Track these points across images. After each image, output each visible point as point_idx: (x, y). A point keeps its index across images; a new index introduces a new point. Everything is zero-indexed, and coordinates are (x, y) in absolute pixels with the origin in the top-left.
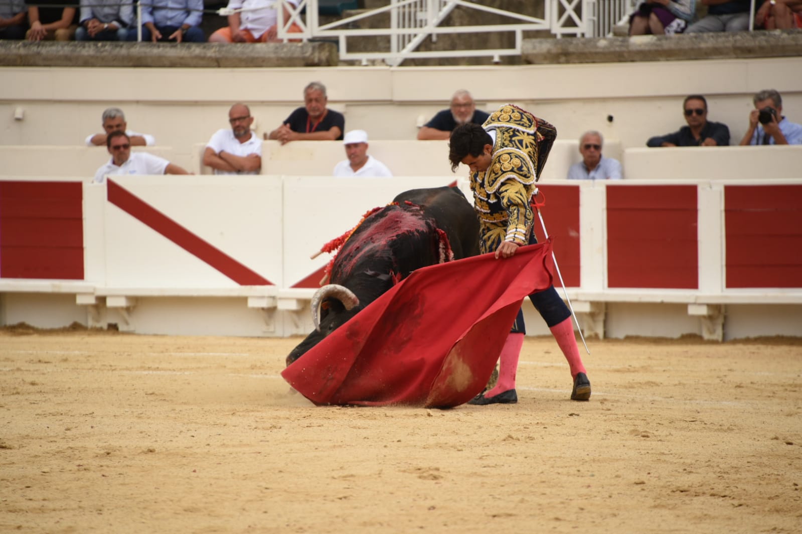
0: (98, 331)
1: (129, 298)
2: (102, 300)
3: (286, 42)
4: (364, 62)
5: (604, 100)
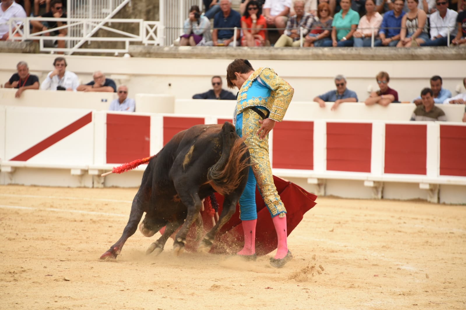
3: (13, 41)
4: (52, 52)
5: (167, 76)
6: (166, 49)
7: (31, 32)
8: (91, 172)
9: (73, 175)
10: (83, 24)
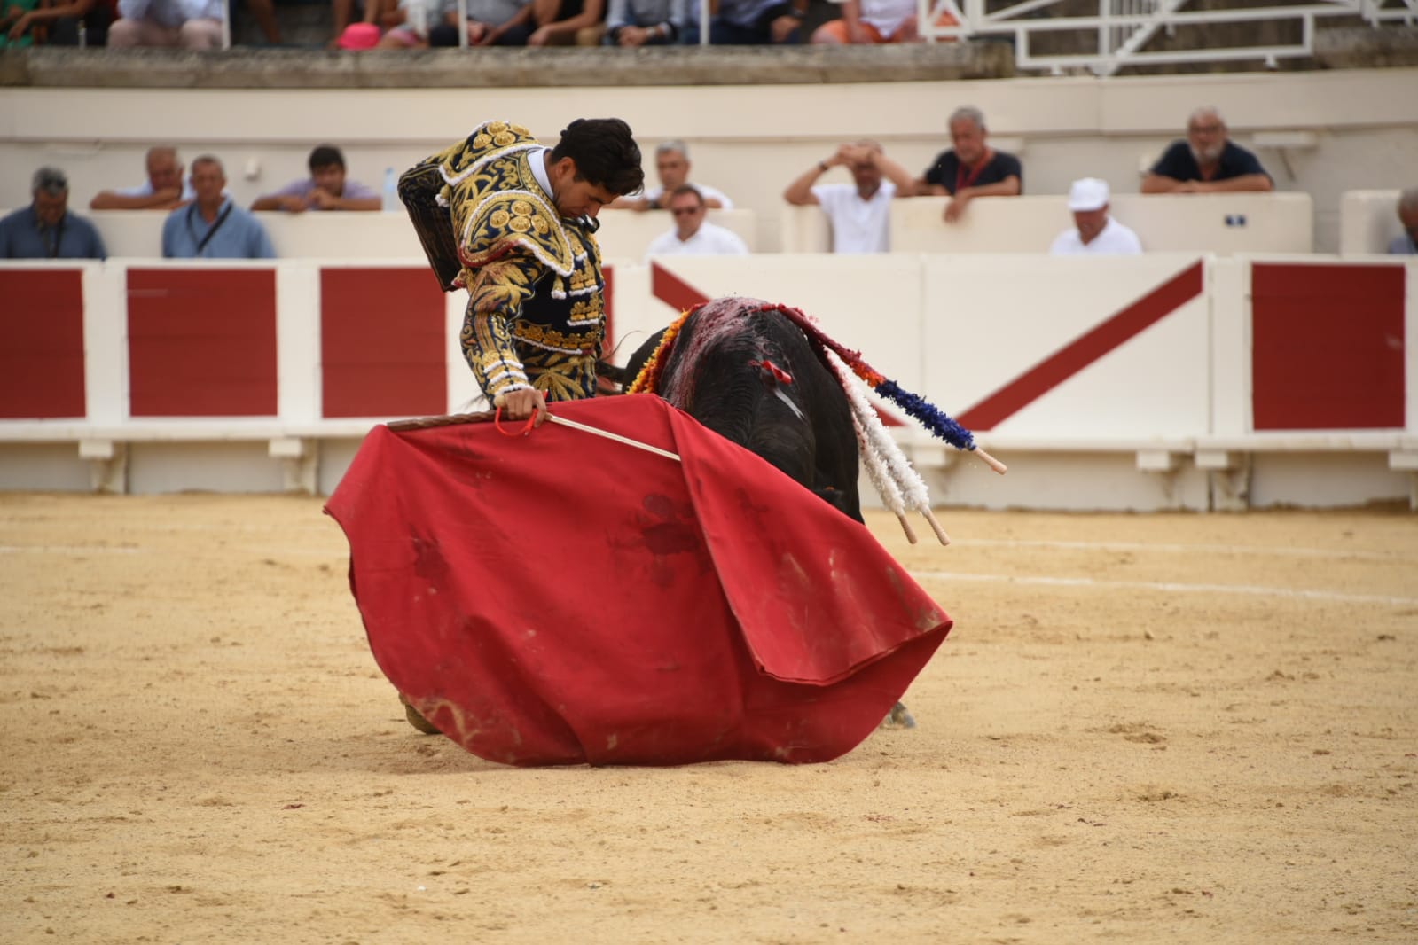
3: (931, 41)
4: (1057, 71)
7: (989, 10)
8: (1202, 461)
9: (1145, 472)
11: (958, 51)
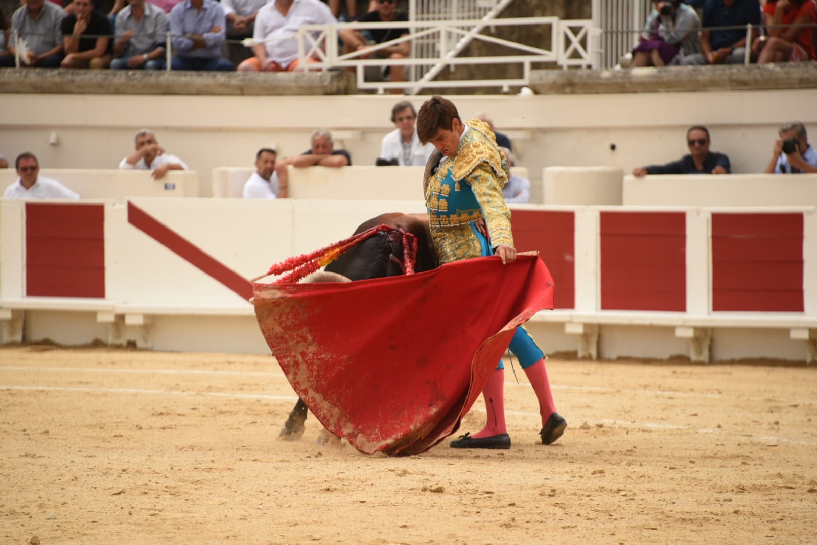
0: (118, 347)
1: (147, 317)
2: (121, 318)
3: (305, 71)
4: (381, 91)
5: (607, 129)
6: (606, 74)
7: (340, 53)
10: (439, 33)
11: (321, 77)
